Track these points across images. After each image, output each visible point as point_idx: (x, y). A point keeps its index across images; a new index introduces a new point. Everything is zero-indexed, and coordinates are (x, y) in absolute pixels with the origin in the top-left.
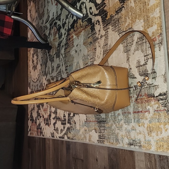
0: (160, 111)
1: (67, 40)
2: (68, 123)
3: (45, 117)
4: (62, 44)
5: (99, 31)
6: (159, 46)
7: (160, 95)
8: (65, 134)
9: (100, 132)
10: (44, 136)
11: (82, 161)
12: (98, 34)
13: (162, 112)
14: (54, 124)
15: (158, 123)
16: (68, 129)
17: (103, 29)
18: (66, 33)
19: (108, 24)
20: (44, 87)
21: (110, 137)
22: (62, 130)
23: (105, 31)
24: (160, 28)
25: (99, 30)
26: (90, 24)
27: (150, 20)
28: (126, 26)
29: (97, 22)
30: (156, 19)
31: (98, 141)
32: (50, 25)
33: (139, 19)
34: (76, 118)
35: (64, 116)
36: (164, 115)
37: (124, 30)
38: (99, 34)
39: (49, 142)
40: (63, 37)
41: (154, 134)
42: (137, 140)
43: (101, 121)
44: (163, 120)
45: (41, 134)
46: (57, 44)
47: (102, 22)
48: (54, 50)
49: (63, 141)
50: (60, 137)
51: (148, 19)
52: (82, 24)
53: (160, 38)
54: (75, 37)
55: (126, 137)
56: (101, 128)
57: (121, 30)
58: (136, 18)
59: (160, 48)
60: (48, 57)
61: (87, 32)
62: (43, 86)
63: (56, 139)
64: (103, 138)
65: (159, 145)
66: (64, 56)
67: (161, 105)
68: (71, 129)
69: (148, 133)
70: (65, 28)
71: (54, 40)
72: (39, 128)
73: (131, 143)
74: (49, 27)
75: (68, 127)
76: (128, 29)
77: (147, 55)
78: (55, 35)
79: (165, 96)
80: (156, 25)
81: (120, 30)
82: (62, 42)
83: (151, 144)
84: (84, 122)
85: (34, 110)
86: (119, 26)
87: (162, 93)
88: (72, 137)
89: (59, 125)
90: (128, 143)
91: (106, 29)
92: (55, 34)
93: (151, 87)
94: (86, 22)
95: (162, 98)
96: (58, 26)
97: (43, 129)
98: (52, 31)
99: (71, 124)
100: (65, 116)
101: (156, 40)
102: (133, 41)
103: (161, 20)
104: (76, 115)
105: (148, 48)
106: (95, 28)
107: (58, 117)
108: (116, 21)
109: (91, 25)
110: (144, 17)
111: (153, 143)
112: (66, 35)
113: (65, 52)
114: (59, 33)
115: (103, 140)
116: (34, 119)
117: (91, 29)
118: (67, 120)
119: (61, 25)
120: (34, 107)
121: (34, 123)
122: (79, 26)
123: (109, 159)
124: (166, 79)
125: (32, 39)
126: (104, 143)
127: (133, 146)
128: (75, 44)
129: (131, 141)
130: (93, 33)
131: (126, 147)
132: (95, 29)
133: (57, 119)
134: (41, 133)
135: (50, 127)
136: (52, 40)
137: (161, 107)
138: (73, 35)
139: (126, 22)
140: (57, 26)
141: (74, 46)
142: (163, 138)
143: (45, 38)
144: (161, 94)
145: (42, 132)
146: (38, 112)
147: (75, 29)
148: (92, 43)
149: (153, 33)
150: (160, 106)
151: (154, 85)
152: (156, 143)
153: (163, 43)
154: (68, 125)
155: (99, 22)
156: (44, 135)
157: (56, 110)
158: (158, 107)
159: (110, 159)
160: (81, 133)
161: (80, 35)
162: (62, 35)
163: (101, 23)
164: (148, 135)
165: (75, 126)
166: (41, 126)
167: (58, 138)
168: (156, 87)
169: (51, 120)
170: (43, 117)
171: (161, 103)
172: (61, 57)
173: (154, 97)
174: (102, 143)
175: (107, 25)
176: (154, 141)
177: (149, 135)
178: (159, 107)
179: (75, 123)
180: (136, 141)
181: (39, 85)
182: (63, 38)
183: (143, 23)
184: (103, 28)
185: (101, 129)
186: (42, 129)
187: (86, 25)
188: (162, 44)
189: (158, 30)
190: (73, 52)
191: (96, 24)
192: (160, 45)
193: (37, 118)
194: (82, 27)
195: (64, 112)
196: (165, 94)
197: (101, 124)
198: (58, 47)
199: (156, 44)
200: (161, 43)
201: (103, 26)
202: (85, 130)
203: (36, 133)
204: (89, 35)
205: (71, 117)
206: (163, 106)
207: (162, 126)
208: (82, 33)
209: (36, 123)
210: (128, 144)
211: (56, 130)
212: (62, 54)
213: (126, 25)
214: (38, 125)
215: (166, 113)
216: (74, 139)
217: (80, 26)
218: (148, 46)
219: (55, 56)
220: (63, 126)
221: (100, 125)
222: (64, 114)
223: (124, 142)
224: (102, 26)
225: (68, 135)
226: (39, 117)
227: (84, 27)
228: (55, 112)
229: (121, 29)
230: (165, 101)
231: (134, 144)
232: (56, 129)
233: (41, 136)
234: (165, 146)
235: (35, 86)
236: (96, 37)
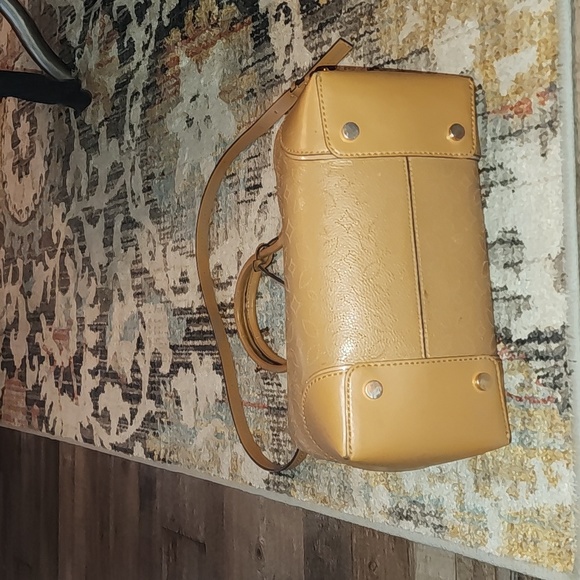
0: (532, 400)
1: (153, 70)
2: (151, 397)
3: (59, 363)
4: (131, 88)
5: (289, 47)
6: (540, 137)
7: (536, 336)
8: (135, 437)
9: (277, 451)
10: (53, 432)
11: (202, 546)
12: (281, 61)
13: (542, 406)
14: (96, 393)
15: (520, 448)
16: (150, 419)
17: (303, 42)
18: (149, 41)
19: (327, 22)
20: (57, 245)
21: (315, 474)
22: (123, 421)
23: (311, 49)
24: (549, 62)
25: (287, 46)
26: (250, 18)
27: (509, 22)
28: (404, 40)
29: (281, 11)
30: (536, 23)
31: (267, 482)
32: (85, 4)
33: (458, 17)
34: (182, 382)
35: (136, 369)
36: (548, 419)
37: (394, 56)
38: (286, 62)
39: (73, 457)
40: (138, 56)
41: (498, 489)
42: (426, 501)
43: (283, 409)
44: (541, 439)
45: (40, 425)
46: (111, 83)
47: (302, 12)
48: (101, 108)
49: (125, 462)
50: (115, 447)
51: (500, 18)
52: (216, 11)
53: (549, 103)
54: (185, 62)
55: (381, 486)
56: (281, 433)
57: (381, 53)
58: (445, 10)
59: (544, 144)
60: (77, 132)
61: (238, 48)
62: (55, 242)
63: (101, 450)
64: (287, 476)
65: (521, 536)
66: (138, 133)
67: (539, 377)
68: (162, 422)
69: (476, 481)
70: (146, 22)
71: (99, 65)
72: (34, 399)
73: (402, 510)
74: (83, 13)
75: (148, 414)
76: (408, 52)
77: (488, 170)
78: (105, 46)
79: (557, 345)
80: (535, 48)
81: (375, 55)
82: (132, 77)
83: (488, 526)
84: (212, 402)
85: (17, 330)
86: (373, 36)
87: (542, 331)
88: (163, 452)
89: (112, 397)
90: (389, 506)
91: (317, 46)
92: (107, 43)
93: (496, 299)
94: (235, 8)
95: (542, 352)
96: (118, 12)
97: (51, 406)
98: (96, 31)
99: (159, 402)
100: (138, 371)
101: (530, 110)
103: (556, 31)
104: (181, 369)
105: (493, 139)
106: (271, 35)
107: (110, 369)
108: (362, 15)
109: (253, 21)
110: (481, 9)
111: (496, 526)
112: (149, 52)
113: (145, 120)
114: (120, 41)
115: (289, 481)
116: (18, 364)
117: (252, 35)
118: (145, 385)
119: (131, 9)
120: (16, 320)
121: (15, 379)
122: (205, 19)
123: (307, 558)
124: (563, 275)
125: (15, 53)
126: (289, 494)
127: (411, 523)
128: (186, 91)
129: (404, 504)
130: (260, 55)
131: (382, 523)
132: (269, 39)
133: (107, 375)
134: (43, 419)
135: (77, 404)
136: (92, 64)
137: (535, 386)
138: (180, 52)
139: (401, 21)
140: (115, 13)
141: (180, 100)
142: (538, 511)
143: (64, 56)
144: (540, 333)
145: (48, 418)
146: (30, 339)
147: (189, 30)
148: (255, 95)
149: (516, 81)
150: (535, 380)
151: (510, 292)
152: (506, 524)
153: (562, 125)
154: (147, 406)
155: (287, 11)
156: (53, 428)
157: (104, 341)
158: (522, 385)
159: (312, 557)
160: (199, 441)
161: (208, 55)
162: (132, 51)
163: (297, 18)
164: (477, 491)
165: (176, 411)
166: (43, 394)
167: (109, 450)
168: (517, 301)
169: (80, 376)
170: (52, 361)
171: (537, 371)
172: (128, 136)
173: (508, 340)
174: (281, 492)
175: (321, 27)
176: (500, 516)
177: (477, 488)
178: (527, 384)
179: (178, 403)
180: (423, 505)
181: (38, 235)
182: (139, 64)
183: (477, 34)
184: (305, 37)
185: (281, 437)
186: (47, 408)
187: (235, 19)
188: (553, 130)
189: (541, 68)
190: (177, 121)
191: (277, 17)
192: (546, 134)
193: (27, 361)
194: (215, 25)
195: (135, 354)
196: (556, 337)
197: (281, 419)
198: (116, 95)
199: (529, 128)
200: (550, 124)
201: (304, 29)
202: (218, 435)
203: (22, 417)
204: (244, 62)
205: (163, 376)
206: (544, 385)
207: (536, 463)
208: (218, 50)
209: (23, 378)
210: (390, 513)
211: (104, 417)
212: (131, 127)
213: (405, 33)
214: (30, 388)
215: (556, 412)
216: (170, 462)
217: (209, 21)
218: (494, 130)
219: (103, 130)
220: (127, 405)
221: (278, 423)
222: (135, 362)
223: (372, 500)
224: (299, 31)
225: (149, 443)
226: (35, 358)
227: (226, 27)
228: (101, 350)
229: (378, 50)
230: (556, 366)
231: (413, 515)
232: (100, 412)
233: (44, 430)
234: (545, 545)
235: (22, 238)
236: (271, 70)
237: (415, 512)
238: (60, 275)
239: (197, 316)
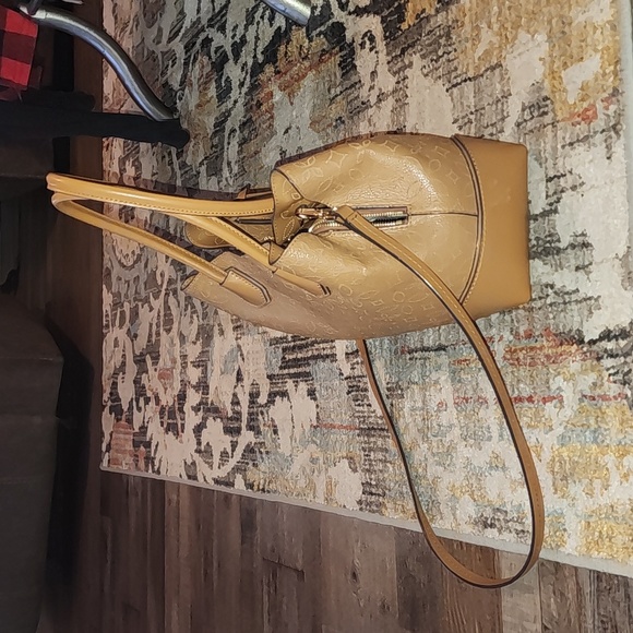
0: (604, 398)
1: (249, 106)
2: (250, 428)
3: (163, 403)
4: (228, 125)
5: (374, 73)
6: (606, 141)
7: (607, 335)
8: (236, 469)
9: (368, 471)
10: (158, 472)
11: (301, 574)
12: (366, 87)
13: (613, 403)
14: (198, 429)
15: (594, 447)
16: (249, 450)
17: (386, 67)
18: (245, 79)
19: (409, 46)
20: (162, 285)
22: (224, 454)
23: (394, 74)
24: (612, 68)
25: (373, 73)
26: (337, 49)
27: (575, 33)
28: (479, 58)
29: (366, 39)
30: (599, 32)
31: (360, 502)
32: (185, 47)
33: (528, 32)
34: (279, 410)
35: (236, 402)
36: (619, 414)
37: (471, 74)
38: (372, 88)
39: (178, 496)
40: (234, 94)
41: (575, 489)
42: (508, 508)
43: (373, 428)
44: (613, 435)
45: (147, 466)
46: (210, 122)
47: (386, 38)
48: (201, 146)
49: (227, 497)
50: (217, 482)
51: (566, 29)
52: (306, 44)
53: (613, 108)
54: (278, 96)
55: (467, 496)
56: (372, 453)
57: (459, 72)
58: (516, 26)
59: (608, 147)
60: (179, 173)
61: (327, 79)
62: (160, 283)
63: (205, 486)
64: (379, 495)
65: (597, 534)
66: (236, 169)
67: (610, 375)
68: (261, 453)
69: (554, 484)
70: (242, 60)
71: (199, 106)
72: (141, 441)
73: (487, 519)
74: (184, 57)
75: (248, 446)
76: (483, 69)
77: (559, 177)
78: (204, 87)
79: (625, 342)
80: (599, 55)
81: (453, 75)
82: (229, 116)
83: (566, 527)
84: (307, 428)
85: (124, 373)
86: (451, 57)
87: (612, 329)
88: (262, 482)
89: (214, 433)
90: (474, 516)
91: (400, 69)
92: (206, 83)
93: (569, 302)
94: (324, 40)
95: (612, 350)
96: (216, 53)
97: (157, 446)
98: (195, 73)
99: (258, 433)
100: (238, 403)
101: (595, 116)
102: (503, 119)
103: (617, 38)
104: (278, 398)
105: (563, 147)
106: (357, 63)
107: (212, 404)
108: (440, 37)
109: (341, 50)
110: (550, 22)
111: (574, 525)
112: (245, 90)
113: (241, 156)
114: (218, 81)
115: (381, 499)
116: (125, 407)
117: (339, 65)
118: (245, 417)
119: (228, 49)
120: (124, 364)
121: (123, 422)
122: (296, 53)
123: (399, 577)
124: (630, 273)
125: (120, 101)
126: (381, 514)
127: (495, 530)
128: (280, 124)
129: (488, 513)
130: (348, 83)
131: (469, 534)
132: (355, 67)
133: (209, 410)
134: (149, 460)
135: (181, 442)
136: (192, 106)
137: (606, 384)
138: (274, 88)
139: (476, 39)
140: (212, 54)
141: (273, 134)
142: (612, 507)
143: (166, 99)
144: (610, 332)
145: (154, 458)
146: (137, 382)
147: (281, 64)
148: (343, 122)
149: (582, 89)
150: (606, 378)
151: (581, 295)
152: (583, 522)
153: (624, 127)
154: (247, 437)
155: (372, 39)
156: (159, 468)
157: (206, 377)
158: (595, 384)
159: (405, 577)
160: (295, 468)
161: (300, 88)
162: (229, 89)
163: (381, 45)
164: (555, 493)
165: (274, 440)
166: (149, 434)
167: (212, 485)
168: (588, 302)
169: (184, 413)
170: (158, 401)
171: (608, 369)
172: (226, 173)
173: (581, 341)
174: (374, 512)
175: (403, 52)
176: (578, 516)
177: (556, 490)
178: (599, 383)
179: (275, 432)
180: (506, 512)
181: (144, 278)
182: (236, 102)
183: (546, 47)
184: (389, 63)
185: (372, 458)
186: (153, 448)
187: (324, 50)
188: (617, 133)
189: (604, 74)
190: (272, 154)
191: (362, 45)
192: (611, 137)
193: (134, 403)
194: (305, 58)
195: (235, 387)
196: (624, 334)
197: (372, 439)
198: (215, 133)
199: (595, 133)
200: (614, 127)
201: (388, 54)
202: (314, 461)
203: (129, 459)
204: (333, 91)
205: (261, 406)
206: (615, 382)
207: (609, 459)
208: (308, 82)
209: (130, 421)
210: (476, 523)
211: (206, 452)
212: (229, 164)
213: (480, 51)
214: (137, 430)
215: (626, 408)
216: (269, 492)
217: (300, 54)
218: (564, 138)
219: (204, 168)
220: (228, 438)
221: (369, 443)
222: (235, 395)
223: (458, 512)
224: (383, 57)
225: (249, 474)
226: (142, 399)
227: (316, 59)
228: (203, 386)
229: (456, 69)
230: (625, 363)
231: (497, 523)
232: (203, 448)
233: (150, 471)
234: (620, 540)
235: (128, 282)
236: (358, 97)
237: (499, 520)
238: (165, 315)
239: (292, 344)
